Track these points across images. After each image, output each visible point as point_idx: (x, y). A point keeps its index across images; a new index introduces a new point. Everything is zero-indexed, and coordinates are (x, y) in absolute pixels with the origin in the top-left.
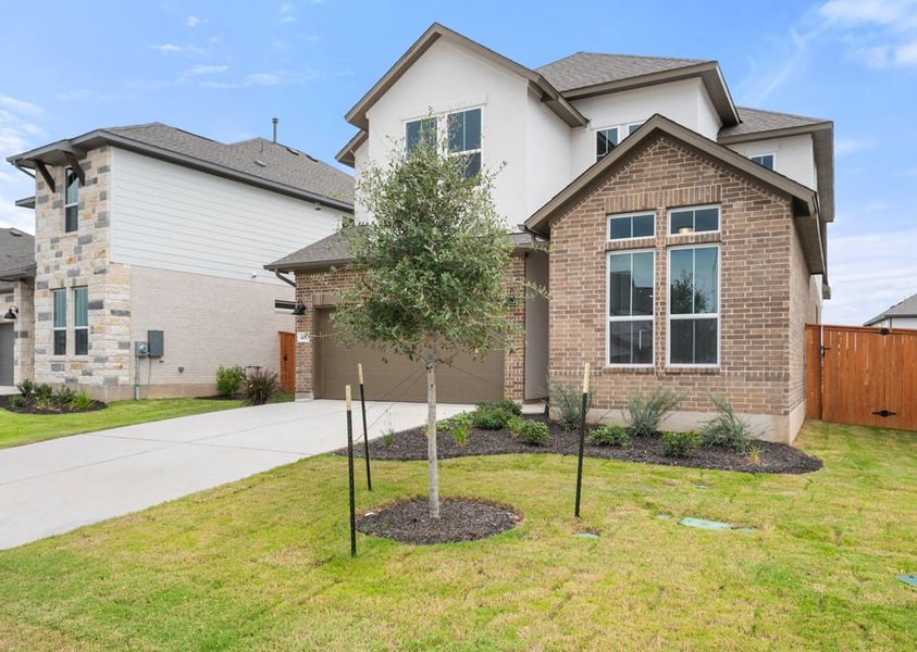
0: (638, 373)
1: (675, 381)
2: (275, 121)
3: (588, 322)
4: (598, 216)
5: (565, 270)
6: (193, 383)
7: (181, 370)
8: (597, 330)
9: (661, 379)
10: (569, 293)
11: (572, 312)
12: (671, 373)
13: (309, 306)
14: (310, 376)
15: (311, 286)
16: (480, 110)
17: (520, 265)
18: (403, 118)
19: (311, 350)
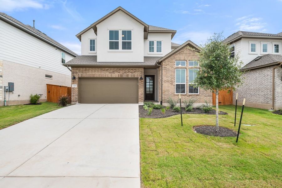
0: (183, 95)
1: (191, 97)
2: (34, 21)
3: (172, 84)
4: (174, 60)
5: (166, 72)
6: (23, 100)
7: (19, 96)
8: (174, 86)
9: (188, 96)
10: (167, 77)
11: (168, 81)
12: (190, 95)
13: (77, 77)
14: (77, 97)
15: (78, 71)
16: (131, 31)
17: (143, 70)
18: (108, 29)
19: (77, 90)
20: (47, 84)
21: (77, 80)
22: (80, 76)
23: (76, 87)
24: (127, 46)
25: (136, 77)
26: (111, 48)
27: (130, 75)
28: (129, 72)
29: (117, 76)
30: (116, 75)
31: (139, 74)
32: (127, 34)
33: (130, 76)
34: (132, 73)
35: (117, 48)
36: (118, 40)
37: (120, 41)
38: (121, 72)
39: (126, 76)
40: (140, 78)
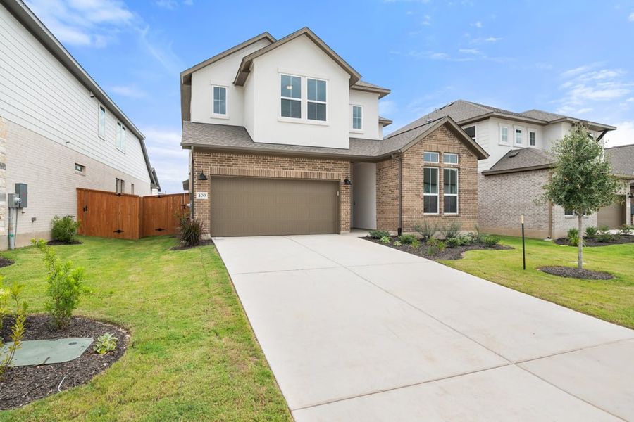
3: (418, 195)
6: (39, 231)
7: (33, 220)
8: (422, 199)
9: (443, 219)
10: (410, 182)
12: (446, 217)
13: (207, 174)
14: (208, 222)
15: (210, 161)
16: (325, 82)
17: (348, 165)
18: (279, 71)
19: (209, 204)
20: (77, 189)
21: (208, 182)
22: (216, 173)
23: (206, 198)
24: (318, 112)
25: (335, 178)
26: (285, 113)
27: (325, 174)
28: (322, 168)
29: (299, 176)
30: (296, 173)
31: (340, 173)
32: (318, 88)
33: (324, 177)
34: (327, 169)
35: (297, 114)
36: (300, 98)
37: (304, 101)
38: (307, 167)
39: (316, 177)
40: (342, 180)
